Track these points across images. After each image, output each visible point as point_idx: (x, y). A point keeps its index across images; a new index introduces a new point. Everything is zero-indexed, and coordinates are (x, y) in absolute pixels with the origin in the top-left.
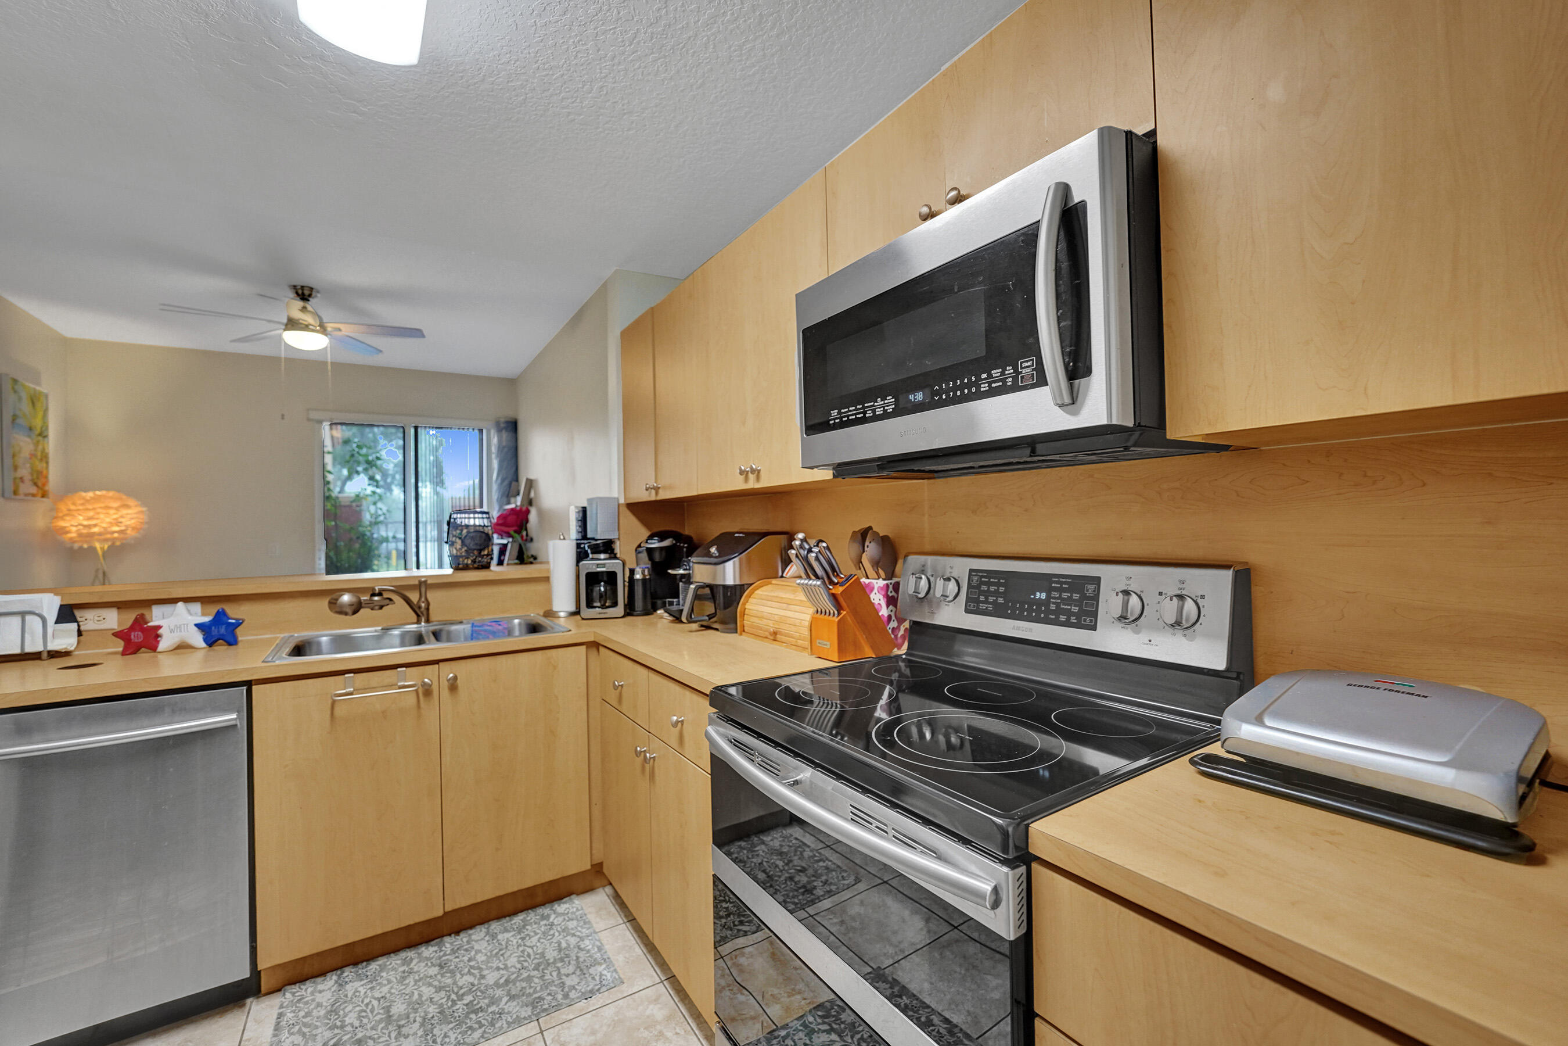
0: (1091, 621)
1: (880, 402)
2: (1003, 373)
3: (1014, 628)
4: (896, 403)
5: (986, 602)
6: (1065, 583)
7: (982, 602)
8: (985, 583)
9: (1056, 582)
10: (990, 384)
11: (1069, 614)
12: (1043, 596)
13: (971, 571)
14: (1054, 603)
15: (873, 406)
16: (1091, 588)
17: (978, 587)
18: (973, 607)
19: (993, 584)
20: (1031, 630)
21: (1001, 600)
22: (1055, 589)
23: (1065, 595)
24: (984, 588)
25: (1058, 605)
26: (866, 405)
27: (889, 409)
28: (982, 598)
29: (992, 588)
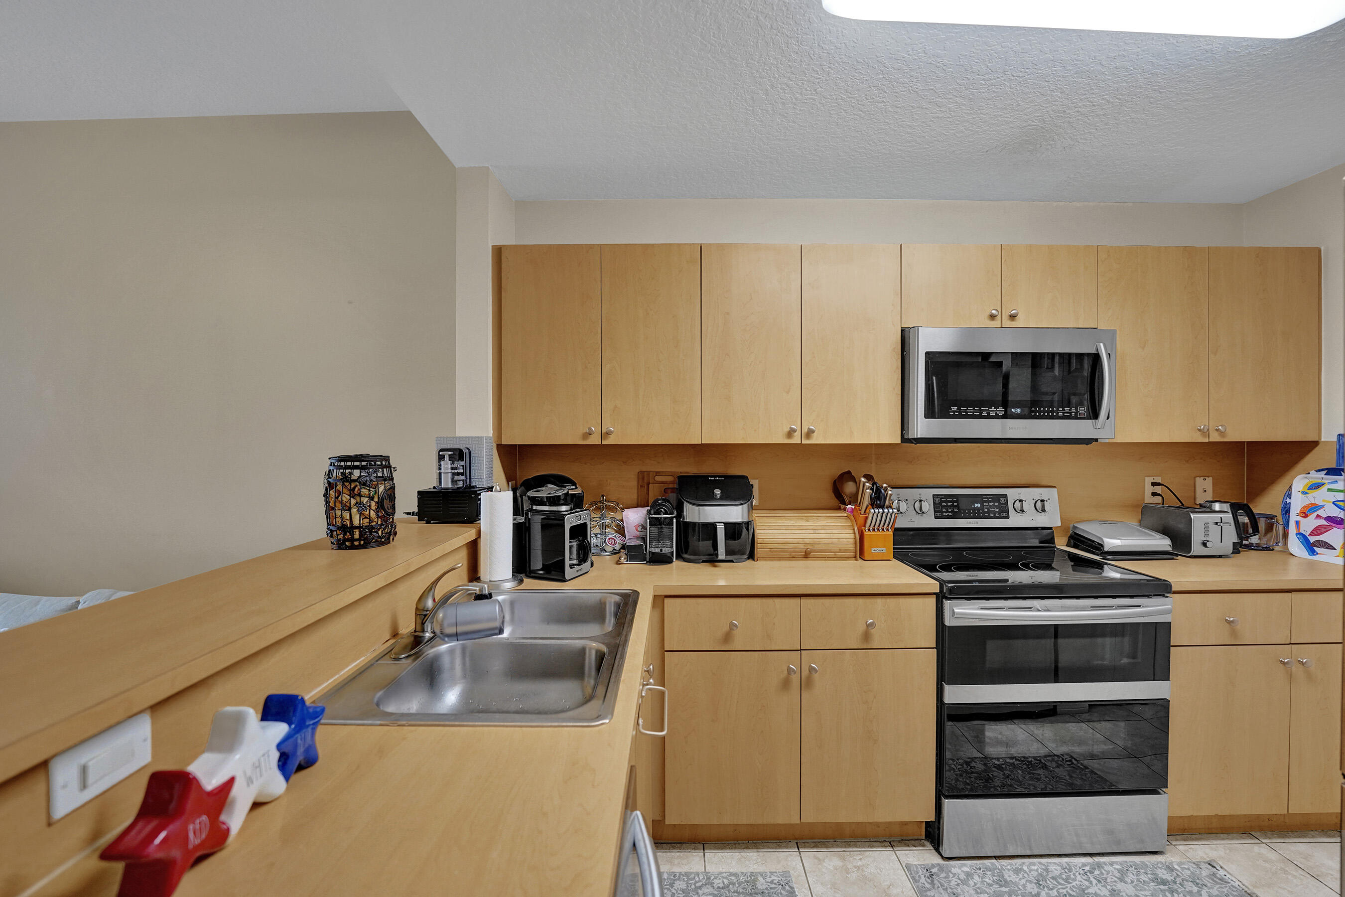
0: (1006, 514)
1: (993, 409)
2: (1070, 410)
3: (967, 523)
4: (1006, 411)
5: (947, 511)
6: (990, 498)
7: (945, 512)
8: (944, 502)
9: (985, 498)
10: (1063, 413)
11: (995, 513)
12: (979, 505)
13: (934, 495)
14: (986, 508)
15: (988, 410)
16: (1003, 500)
17: (940, 504)
18: (939, 514)
19: (950, 502)
20: (977, 523)
21: (956, 510)
22: (986, 502)
23: (990, 504)
24: (944, 504)
25: (988, 509)
26: (982, 409)
27: (1001, 414)
28: (944, 510)
29: (949, 504)
